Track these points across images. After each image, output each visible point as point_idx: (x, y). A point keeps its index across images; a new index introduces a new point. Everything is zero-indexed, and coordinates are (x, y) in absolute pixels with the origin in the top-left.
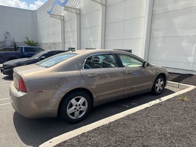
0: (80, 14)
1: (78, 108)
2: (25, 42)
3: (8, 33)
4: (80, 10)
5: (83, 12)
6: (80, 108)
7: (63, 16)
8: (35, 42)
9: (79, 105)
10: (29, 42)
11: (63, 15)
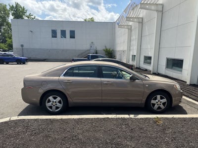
0: (142, 23)
1: (54, 104)
2: (104, 50)
3: (92, 43)
4: (142, 18)
5: (145, 20)
6: (56, 104)
7: (131, 26)
8: (111, 50)
9: (56, 102)
10: (107, 50)
11: (131, 24)
